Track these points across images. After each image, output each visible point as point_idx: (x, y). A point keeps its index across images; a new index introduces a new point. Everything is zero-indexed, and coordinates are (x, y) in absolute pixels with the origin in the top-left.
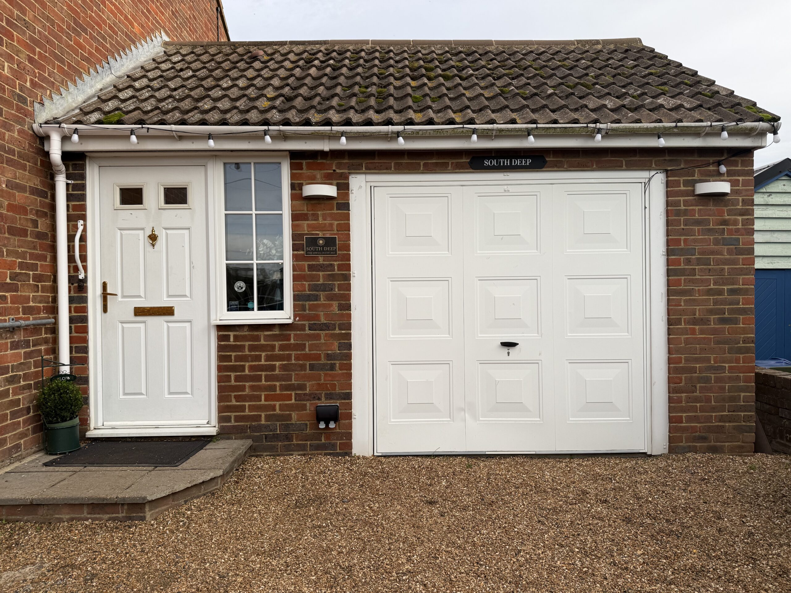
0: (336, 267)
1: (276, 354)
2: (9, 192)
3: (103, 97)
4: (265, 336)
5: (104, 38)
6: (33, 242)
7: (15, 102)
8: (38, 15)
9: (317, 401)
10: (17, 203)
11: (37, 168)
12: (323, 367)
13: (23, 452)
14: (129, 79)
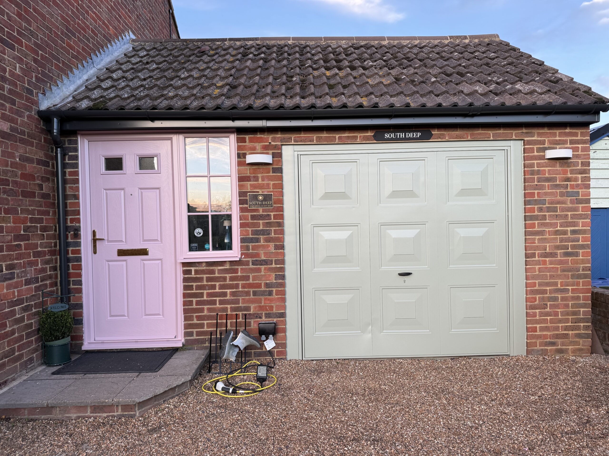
0: (272, 217)
1: (227, 284)
2: (22, 164)
3: (90, 87)
4: (219, 270)
5: (88, 40)
6: (40, 202)
7: (24, 94)
8: (40, 25)
9: (259, 319)
10: (27, 172)
11: (41, 144)
12: (263, 293)
13: (35, 363)
14: (108, 71)
